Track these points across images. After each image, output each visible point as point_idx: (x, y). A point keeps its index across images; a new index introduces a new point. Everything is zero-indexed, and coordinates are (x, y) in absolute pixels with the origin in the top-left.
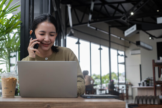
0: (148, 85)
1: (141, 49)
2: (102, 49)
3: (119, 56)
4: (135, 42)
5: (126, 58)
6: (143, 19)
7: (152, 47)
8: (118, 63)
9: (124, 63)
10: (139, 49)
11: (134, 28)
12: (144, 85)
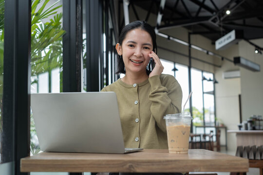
0: (254, 129)
1: (242, 69)
2: (177, 70)
3: (205, 81)
4: (232, 59)
5: (216, 85)
6: (244, 22)
7: (259, 66)
8: (203, 93)
9: (214, 93)
10: (238, 70)
11: (232, 35)
12: (247, 128)
